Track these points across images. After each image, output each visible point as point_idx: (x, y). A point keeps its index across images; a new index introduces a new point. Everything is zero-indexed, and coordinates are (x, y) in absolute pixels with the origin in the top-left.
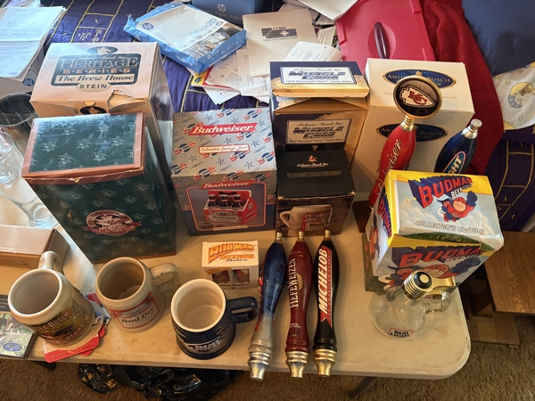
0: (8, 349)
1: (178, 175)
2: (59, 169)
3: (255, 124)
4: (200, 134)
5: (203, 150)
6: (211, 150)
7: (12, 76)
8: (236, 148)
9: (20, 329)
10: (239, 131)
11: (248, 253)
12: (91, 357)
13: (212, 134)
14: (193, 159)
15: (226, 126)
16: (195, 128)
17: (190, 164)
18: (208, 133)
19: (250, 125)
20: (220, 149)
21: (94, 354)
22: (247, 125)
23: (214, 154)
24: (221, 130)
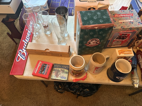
0: (62, 78)
1: (115, 28)
2: (91, 25)
3: (133, 14)
4: (117, 17)
5: (120, 21)
6: (122, 21)
7: (42, 5)
8: (130, 21)
9: (64, 73)
10: (129, 16)
11: (130, 52)
12: (84, 81)
13: (121, 17)
14: (118, 24)
15: (124, 15)
16: (115, 15)
17: (118, 25)
18: (119, 17)
19: (131, 14)
20: (125, 21)
21: (85, 80)
22: (130, 14)
23: (123, 22)
24: (123, 16)
